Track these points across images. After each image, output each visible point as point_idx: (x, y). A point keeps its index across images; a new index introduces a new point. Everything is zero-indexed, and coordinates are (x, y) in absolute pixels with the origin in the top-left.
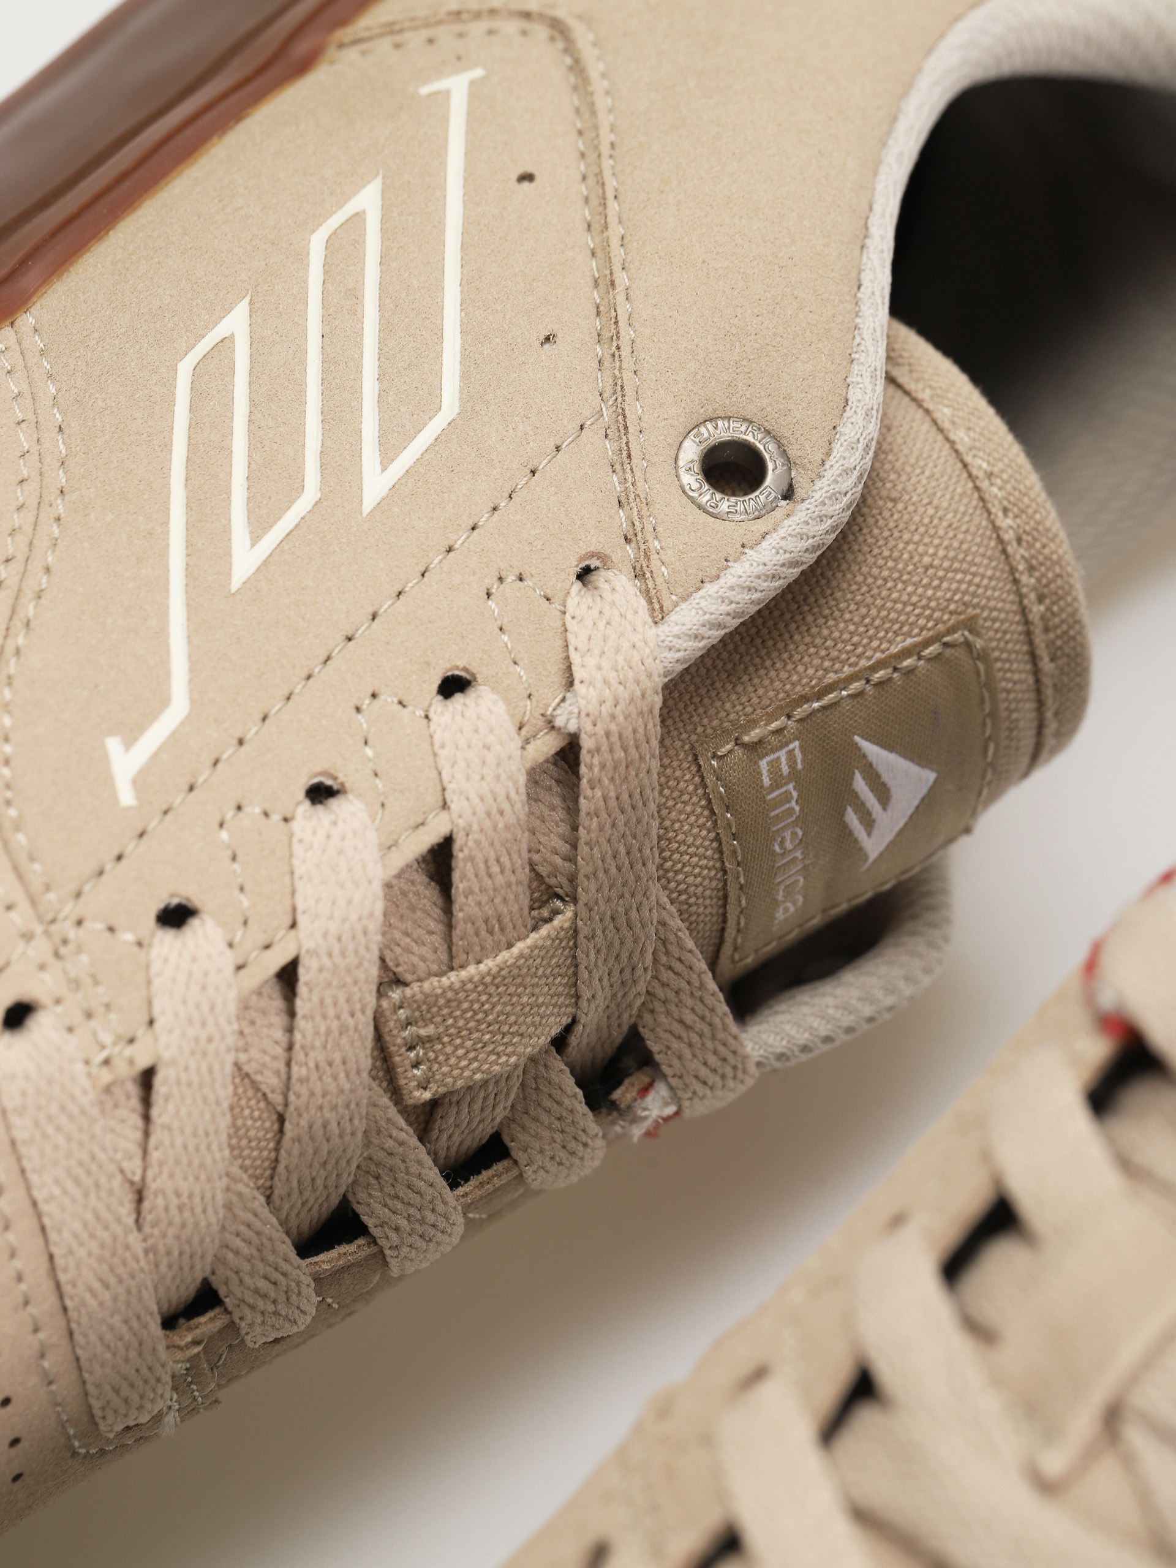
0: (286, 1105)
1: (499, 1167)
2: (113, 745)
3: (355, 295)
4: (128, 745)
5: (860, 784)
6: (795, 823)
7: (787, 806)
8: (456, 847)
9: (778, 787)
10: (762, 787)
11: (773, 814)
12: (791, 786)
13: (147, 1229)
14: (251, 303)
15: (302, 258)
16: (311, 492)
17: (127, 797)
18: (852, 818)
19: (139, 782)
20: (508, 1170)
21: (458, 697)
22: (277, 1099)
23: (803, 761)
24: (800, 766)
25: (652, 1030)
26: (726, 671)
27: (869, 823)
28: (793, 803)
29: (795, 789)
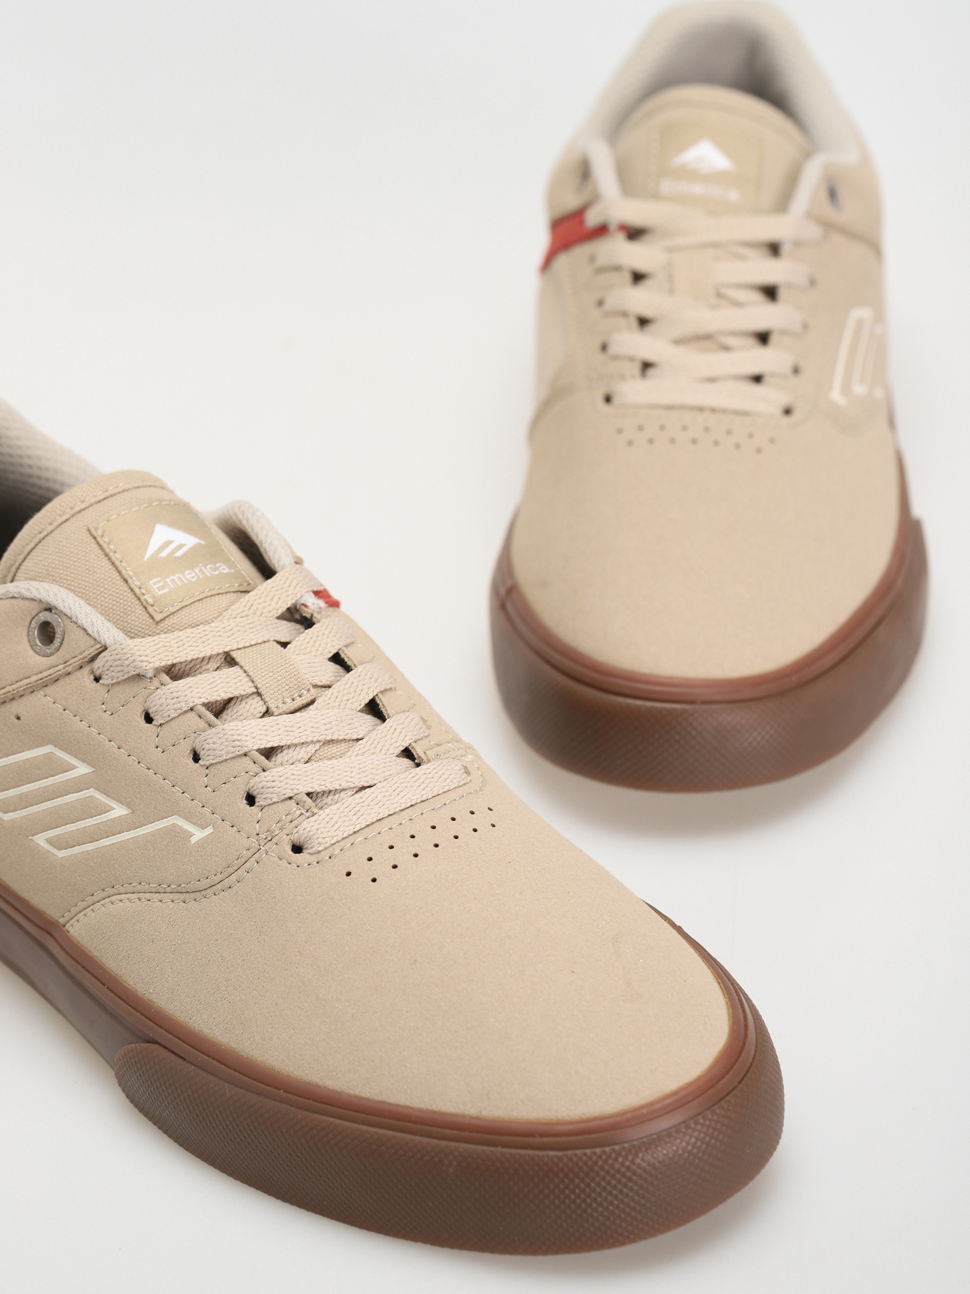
0: (319, 741)
1: (343, 656)
2: (193, 840)
3: (21, 797)
4: (192, 835)
5: (164, 554)
6: (184, 575)
7: (177, 581)
8: (206, 701)
9: (169, 585)
10: (169, 591)
11: (179, 584)
12: (168, 580)
13: (375, 782)
14: (33, 836)
15: (12, 821)
16: (91, 792)
17: (209, 830)
18: (179, 554)
19: (203, 827)
20: (343, 651)
21: (152, 715)
22: (317, 746)
23: (157, 578)
24: (159, 579)
25: (278, 610)
26: (127, 617)
27: (181, 546)
28: (175, 578)
29: (168, 578)
